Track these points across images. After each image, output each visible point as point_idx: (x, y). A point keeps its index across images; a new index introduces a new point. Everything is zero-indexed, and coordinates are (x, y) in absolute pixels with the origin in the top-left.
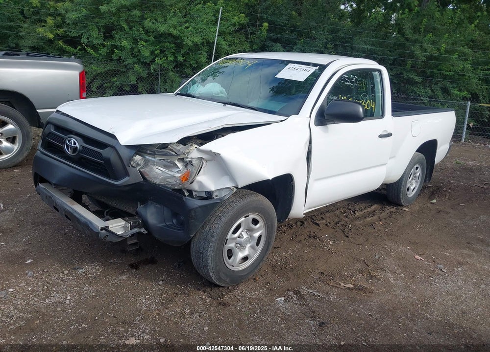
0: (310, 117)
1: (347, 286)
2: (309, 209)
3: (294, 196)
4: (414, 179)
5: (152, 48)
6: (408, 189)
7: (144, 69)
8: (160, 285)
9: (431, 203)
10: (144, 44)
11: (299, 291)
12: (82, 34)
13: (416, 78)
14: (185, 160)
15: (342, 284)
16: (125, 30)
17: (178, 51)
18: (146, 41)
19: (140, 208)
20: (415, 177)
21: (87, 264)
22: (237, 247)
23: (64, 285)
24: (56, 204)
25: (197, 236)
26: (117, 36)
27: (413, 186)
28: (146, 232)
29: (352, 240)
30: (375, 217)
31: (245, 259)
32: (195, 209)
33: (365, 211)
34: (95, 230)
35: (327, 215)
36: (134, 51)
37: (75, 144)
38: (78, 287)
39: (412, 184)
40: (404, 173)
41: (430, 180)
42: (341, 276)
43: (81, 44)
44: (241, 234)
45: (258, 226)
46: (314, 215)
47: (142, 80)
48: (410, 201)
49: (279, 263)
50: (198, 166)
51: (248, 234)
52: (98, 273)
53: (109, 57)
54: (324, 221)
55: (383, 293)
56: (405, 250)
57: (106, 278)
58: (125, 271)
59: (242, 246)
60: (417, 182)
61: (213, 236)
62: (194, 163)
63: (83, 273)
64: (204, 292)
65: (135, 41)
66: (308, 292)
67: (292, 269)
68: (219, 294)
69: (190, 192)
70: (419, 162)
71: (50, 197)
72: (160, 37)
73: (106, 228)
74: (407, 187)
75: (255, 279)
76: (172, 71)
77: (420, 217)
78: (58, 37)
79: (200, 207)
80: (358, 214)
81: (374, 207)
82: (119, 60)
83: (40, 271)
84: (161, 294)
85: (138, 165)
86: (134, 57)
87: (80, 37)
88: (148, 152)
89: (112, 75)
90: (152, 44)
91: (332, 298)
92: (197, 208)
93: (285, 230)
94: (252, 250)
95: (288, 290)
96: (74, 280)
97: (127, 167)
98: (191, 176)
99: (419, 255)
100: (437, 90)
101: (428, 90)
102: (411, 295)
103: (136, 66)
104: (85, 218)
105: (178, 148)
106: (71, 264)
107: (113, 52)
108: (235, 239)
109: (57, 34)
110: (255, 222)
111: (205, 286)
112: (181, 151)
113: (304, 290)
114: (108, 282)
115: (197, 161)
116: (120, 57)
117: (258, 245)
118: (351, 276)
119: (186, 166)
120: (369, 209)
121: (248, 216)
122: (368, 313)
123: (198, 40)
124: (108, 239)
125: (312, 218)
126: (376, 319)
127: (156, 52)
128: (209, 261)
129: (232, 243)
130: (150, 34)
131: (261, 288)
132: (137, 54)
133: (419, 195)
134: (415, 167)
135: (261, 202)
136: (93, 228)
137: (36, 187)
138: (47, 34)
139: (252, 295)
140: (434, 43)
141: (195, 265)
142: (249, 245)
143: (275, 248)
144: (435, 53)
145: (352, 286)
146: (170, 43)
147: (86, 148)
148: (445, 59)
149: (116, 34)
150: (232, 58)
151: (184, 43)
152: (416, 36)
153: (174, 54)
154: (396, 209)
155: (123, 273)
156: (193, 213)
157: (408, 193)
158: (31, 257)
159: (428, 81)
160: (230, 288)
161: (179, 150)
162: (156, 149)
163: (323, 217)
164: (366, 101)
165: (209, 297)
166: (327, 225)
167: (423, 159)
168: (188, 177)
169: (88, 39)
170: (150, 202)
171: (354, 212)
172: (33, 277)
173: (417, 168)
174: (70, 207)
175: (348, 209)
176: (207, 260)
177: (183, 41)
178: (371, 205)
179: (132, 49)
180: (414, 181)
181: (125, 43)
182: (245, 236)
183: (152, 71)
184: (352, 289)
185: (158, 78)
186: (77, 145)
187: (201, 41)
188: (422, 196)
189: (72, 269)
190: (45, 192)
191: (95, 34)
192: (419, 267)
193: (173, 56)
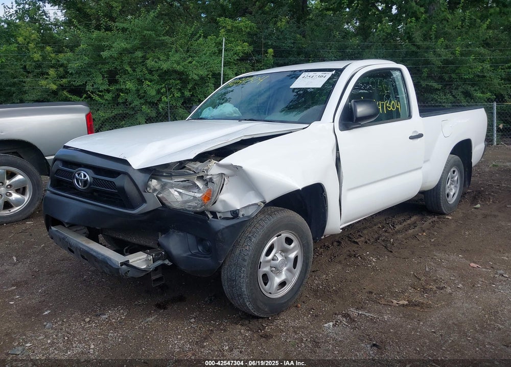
0: (333, 122)
1: (401, 302)
2: (345, 223)
3: (327, 209)
4: (453, 184)
5: (159, 87)
6: (448, 195)
7: (152, 109)
8: (192, 322)
9: (475, 208)
10: (149, 83)
11: (348, 314)
12: (86, 82)
13: (435, 85)
14: (204, 178)
15: (395, 302)
16: (129, 73)
17: (184, 87)
18: (151, 81)
19: (162, 239)
20: (453, 181)
21: (110, 309)
22: (272, 271)
23: (86, 334)
24: (71, 246)
25: (227, 262)
26: (121, 80)
27: (453, 191)
28: (170, 264)
29: (396, 254)
30: (417, 229)
31: (283, 284)
32: (221, 231)
33: (405, 223)
34: (114, 266)
35: (365, 232)
36: (140, 92)
37: (85, 176)
38: (102, 335)
39: (451, 189)
40: (441, 178)
41: (469, 184)
42: (392, 293)
43: (86, 92)
44: (275, 256)
45: (293, 245)
46: (351, 234)
47: (150, 120)
48: (452, 208)
49: (321, 287)
50: (220, 184)
51: (282, 255)
52: (123, 317)
53: (115, 101)
54: (362, 239)
55: (443, 306)
56: (458, 258)
57: (132, 321)
58: (153, 312)
59: (278, 270)
60: (456, 187)
61: (244, 260)
62: (214, 180)
63: (107, 318)
64: (242, 325)
65: (140, 82)
66: (359, 313)
67: (337, 291)
68: (259, 326)
69: (214, 214)
70: (455, 164)
71: (64, 239)
72: (165, 75)
73: (126, 263)
74: (447, 192)
75: (297, 306)
76: (181, 107)
77: (466, 223)
78: (62, 87)
79: (227, 227)
80: (398, 227)
81: (414, 219)
82: (125, 103)
83: (59, 321)
84: (194, 332)
85: (155, 190)
86: (140, 98)
87: (85, 85)
88: (165, 174)
89: (120, 119)
90: (157, 83)
91: (386, 317)
92: (223, 229)
93: (321, 252)
94: (289, 274)
95: (336, 314)
96: (97, 327)
97: (144, 194)
98: (213, 196)
99: (474, 262)
100: (458, 95)
101: (449, 96)
102: (475, 306)
103: (144, 107)
104: (102, 255)
105: (196, 166)
106: (92, 310)
107: (118, 96)
108: (269, 261)
109: (60, 85)
110: (289, 241)
111: (242, 319)
112: (200, 168)
113: (353, 312)
114: (135, 325)
115: (218, 178)
116: (126, 100)
117: (295, 266)
118: (403, 292)
119: (207, 184)
120: (409, 222)
121: (280, 235)
122: (431, 330)
123: (203, 72)
124: (130, 275)
125: (349, 237)
126: (441, 335)
127: (162, 91)
128: (244, 289)
129: (266, 266)
130: (154, 73)
131: (305, 315)
132: (143, 94)
133: (460, 201)
134: (452, 170)
135: (292, 218)
136: (112, 265)
137: (48, 231)
138: (50, 85)
139: (297, 323)
140: (447, 47)
141: (228, 296)
142: (285, 268)
143: (313, 272)
144: (450, 57)
145: (406, 302)
146: (175, 79)
147: (97, 179)
148: (462, 62)
149: (120, 77)
150: (242, 78)
151: (190, 78)
152: (427, 43)
153: (180, 90)
154: (438, 218)
155: (150, 315)
156: (219, 234)
157: (448, 199)
158: (49, 308)
159: (448, 87)
160: (270, 318)
161: (197, 168)
162: (172, 170)
163: (361, 235)
164: (391, 102)
165: (248, 330)
166: (366, 242)
167: (459, 161)
168: (210, 197)
169: (93, 86)
170: (171, 230)
171: (393, 226)
172: (52, 328)
173: (454, 172)
174: (85, 246)
175: (386, 223)
176: (241, 288)
177: (188, 75)
178: (411, 217)
179: (138, 90)
180: (452, 186)
181: (130, 85)
182: (280, 258)
183: (161, 110)
184: (407, 305)
185: (167, 116)
186: (88, 177)
187: (206, 73)
188: (463, 202)
189: (93, 315)
190: (58, 234)
191: (99, 80)
192: (477, 275)
193: (179, 93)
